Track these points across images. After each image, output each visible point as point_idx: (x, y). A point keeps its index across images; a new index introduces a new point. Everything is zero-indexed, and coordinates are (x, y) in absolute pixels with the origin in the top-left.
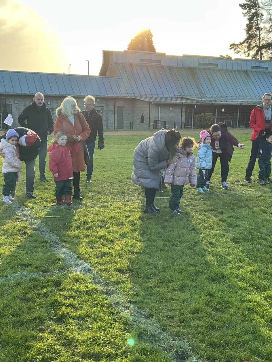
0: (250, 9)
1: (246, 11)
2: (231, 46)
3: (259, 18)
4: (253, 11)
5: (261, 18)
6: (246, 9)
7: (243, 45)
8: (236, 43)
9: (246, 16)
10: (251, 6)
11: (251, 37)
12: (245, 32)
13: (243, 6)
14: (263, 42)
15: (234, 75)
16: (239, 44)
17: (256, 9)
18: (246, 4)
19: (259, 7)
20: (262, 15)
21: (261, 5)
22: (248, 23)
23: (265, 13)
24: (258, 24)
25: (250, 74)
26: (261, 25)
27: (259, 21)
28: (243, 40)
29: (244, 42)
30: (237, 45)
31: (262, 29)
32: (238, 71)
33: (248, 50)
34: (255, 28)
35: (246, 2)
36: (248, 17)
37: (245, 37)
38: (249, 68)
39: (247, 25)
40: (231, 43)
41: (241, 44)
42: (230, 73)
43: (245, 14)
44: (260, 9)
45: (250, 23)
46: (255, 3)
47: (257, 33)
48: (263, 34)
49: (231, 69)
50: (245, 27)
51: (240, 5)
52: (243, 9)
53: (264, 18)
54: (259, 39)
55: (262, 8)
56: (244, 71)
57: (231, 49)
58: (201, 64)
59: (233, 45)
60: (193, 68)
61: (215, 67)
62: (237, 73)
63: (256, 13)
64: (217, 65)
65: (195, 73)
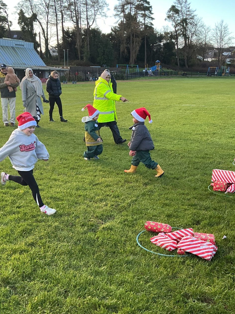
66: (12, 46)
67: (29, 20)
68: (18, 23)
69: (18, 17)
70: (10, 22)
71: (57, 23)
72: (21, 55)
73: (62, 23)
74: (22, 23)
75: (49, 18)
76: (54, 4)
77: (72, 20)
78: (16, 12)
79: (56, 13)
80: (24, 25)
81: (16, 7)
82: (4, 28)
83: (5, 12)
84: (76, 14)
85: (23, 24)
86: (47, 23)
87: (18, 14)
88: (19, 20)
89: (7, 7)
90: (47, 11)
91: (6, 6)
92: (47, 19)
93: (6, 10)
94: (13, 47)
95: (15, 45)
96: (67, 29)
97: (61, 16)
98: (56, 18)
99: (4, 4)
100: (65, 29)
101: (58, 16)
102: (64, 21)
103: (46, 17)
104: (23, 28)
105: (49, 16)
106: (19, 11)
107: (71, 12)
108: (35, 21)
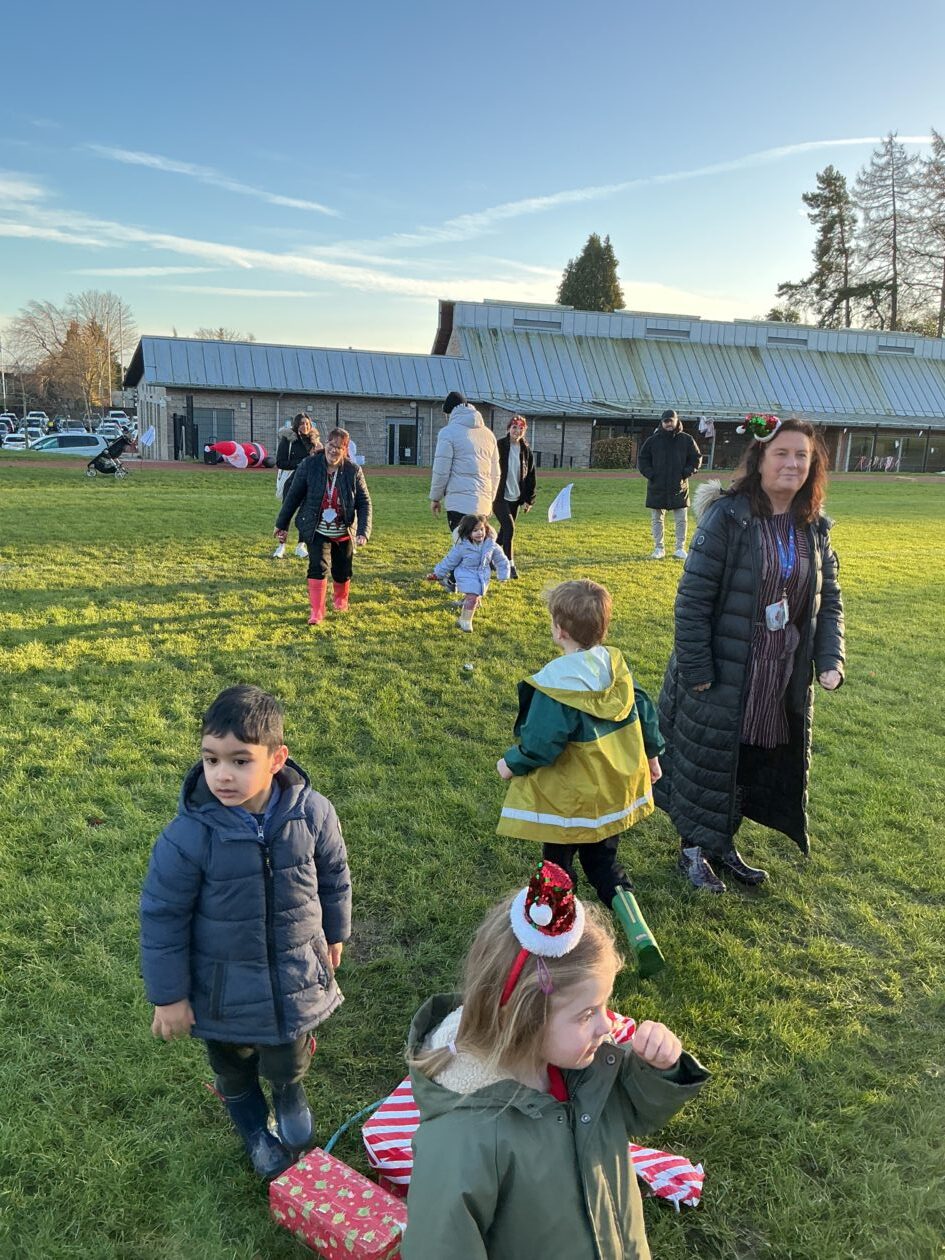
0: (828, 206)
1: (816, 211)
2: (781, 288)
3: (847, 228)
4: (835, 211)
5: (850, 228)
6: (818, 206)
7: (810, 287)
8: (793, 283)
9: (817, 222)
10: (831, 199)
11: (825, 270)
12: (813, 257)
13: (811, 200)
14: (854, 282)
15: (725, 354)
16: (801, 284)
17: (840, 208)
18: (818, 196)
19: (847, 203)
20: (855, 221)
21: (851, 198)
22: (822, 238)
23: (860, 215)
24: (842, 241)
25: (764, 354)
26: (852, 244)
27: (846, 234)
28: (809, 276)
29: (810, 281)
30: (796, 287)
31: (853, 252)
32: (737, 347)
33: (822, 299)
34: (836, 250)
35: (817, 192)
36: (821, 225)
37: (815, 270)
38: (762, 342)
39: (820, 243)
40: (782, 283)
41: (805, 284)
42: (717, 352)
43: (814, 218)
44: (850, 206)
45: (825, 237)
46: (838, 195)
47: (842, 260)
48: (855, 263)
49: (721, 343)
50: (814, 247)
51: (805, 198)
52: (812, 205)
53: (860, 225)
54: (846, 274)
55: (855, 204)
56: (751, 347)
57: (780, 296)
58: (650, 331)
59: (786, 288)
60: (633, 339)
61: (682, 339)
62: (734, 351)
63: (840, 215)
64: (687, 333)
65: (635, 351)
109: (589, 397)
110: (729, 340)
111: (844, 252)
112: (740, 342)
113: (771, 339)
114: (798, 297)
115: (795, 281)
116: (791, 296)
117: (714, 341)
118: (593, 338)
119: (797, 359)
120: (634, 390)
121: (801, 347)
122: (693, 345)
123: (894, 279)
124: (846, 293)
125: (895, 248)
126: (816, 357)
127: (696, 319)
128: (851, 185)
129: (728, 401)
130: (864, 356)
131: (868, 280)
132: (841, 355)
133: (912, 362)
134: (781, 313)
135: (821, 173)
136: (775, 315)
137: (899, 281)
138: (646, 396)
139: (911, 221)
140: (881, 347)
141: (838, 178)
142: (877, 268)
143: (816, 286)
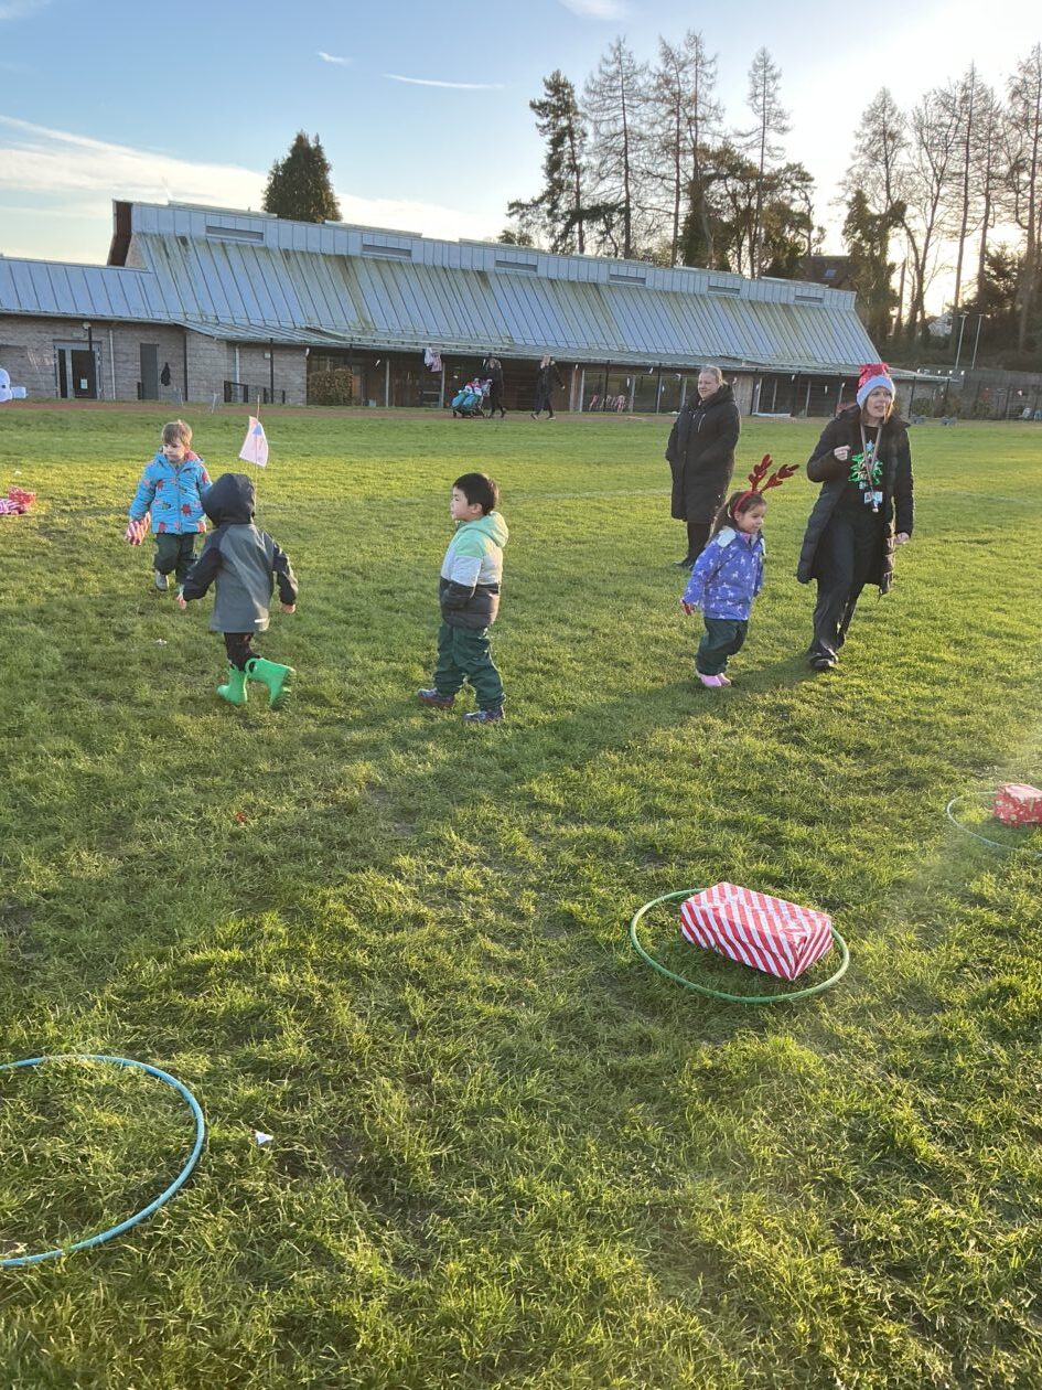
0: (557, 117)
1: (545, 121)
2: (511, 206)
3: (577, 142)
4: (564, 122)
5: (581, 143)
6: (547, 116)
7: (541, 206)
8: (523, 202)
9: (546, 133)
10: (559, 108)
11: (556, 188)
12: (543, 173)
13: (540, 108)
14: (586, 204)
15: (451, 279)
16: (532, 203)
17: (570, 119)
18: (547, 104)
19: (576, 113)
20: (585, 135)
21: (580, 109)
22: (551, 152)
23: (590, 129)
24: (573, 157)
25: (492, 280)
26: (582, 161)
27: (577, 149)
28: (540, 194)
29: (542, 200)
30: (527, 206)
31: (584, 169)
32: (463, 270)
33: (553, 221)
34: (567, 167)
35: (545, 99)
36: (550, 137)
37: (546, 188)
38: (490, 266)
39: (550, 157)
40: (512, 201)
41: (536, 204)
42: (442, 273)
43: (543, 129)
44: (579, 117)
45: (555, 149)
46: (567, 103)
47: (573, 178)
48: (587, 182)
49: (446, 265)
50: (544, 162)
52: (540, 114)
53: (591, 139)
54: (578, 193)
55: (585, 116)
56: (478, 272)
57: (511, 215)
58: (366, 247)
59: (516, 207)
60: (349, 257)
61: (403, 258)
62: (460, 275)
63: (569, 127)
64: (409, 253)
65: (350, 269)
66: (783, 300)
67: (878, 222)
68: (844, 232)
69: (845, 211)
70: (821, 230)
71: (964, 230)
72: (806, 332)
73: (985, 229)
74: (856, 230)
75: (936, 214)
76: (964, 169)
77: (1018, 221)
78: (841, 199)
79: (966, 197)
80: (859, 239)
81: (844, 183)
82: (799, 250)
83: (806, 199)
84: (1032, 199)
85: (858, 234)
86: (930, 230)
87: (849, 204)
88: (848, 222)
89: (812, 184)
90: (935, 192)
91: (811, 180)
92: (929, 218)
93: (808, 192)
94: (786, 307)
95: (793, 298)
96: (999, 250)
97: (984, 206)
98: (962, 213)
99: (806, 174)
100: (992, 251)
101: (971, 207)
102: (990, 222)
103: (929, 211)
104: (856, 248)
105: (939, 207)
106: (850, 197)
107: (1018, 192)
108: (896, 226)
109: (301, 322)
110: (455, 263)
111: (574, 168)
112: (467, 265)
113: (498, 263)
114: (530, 217)
115: (526, 200)
116: (522, 217)
117: (438, 263)
118: (302, 253)
119: (527, 287)
120: (353, 316)
121: (531, 273)
122: (415, 266)
123: (627, 201)
124: (578, 215)
125: (627, 167)
126: (546, 284)
127: (417, 237)
128: (579, 95)
129: (456, 331)
130: (596, 285)
131: (600, 200)
132: (572, 283)
133: (645, 296)
134: (514, 235)
135: (549, 78)
136: (507, 238)
137: (632, 205)
138: (366, 322)
139: (642, 138)
140: (612, 277)
141: (566, 85)
142: (607, 190)
143: (547, 206)
